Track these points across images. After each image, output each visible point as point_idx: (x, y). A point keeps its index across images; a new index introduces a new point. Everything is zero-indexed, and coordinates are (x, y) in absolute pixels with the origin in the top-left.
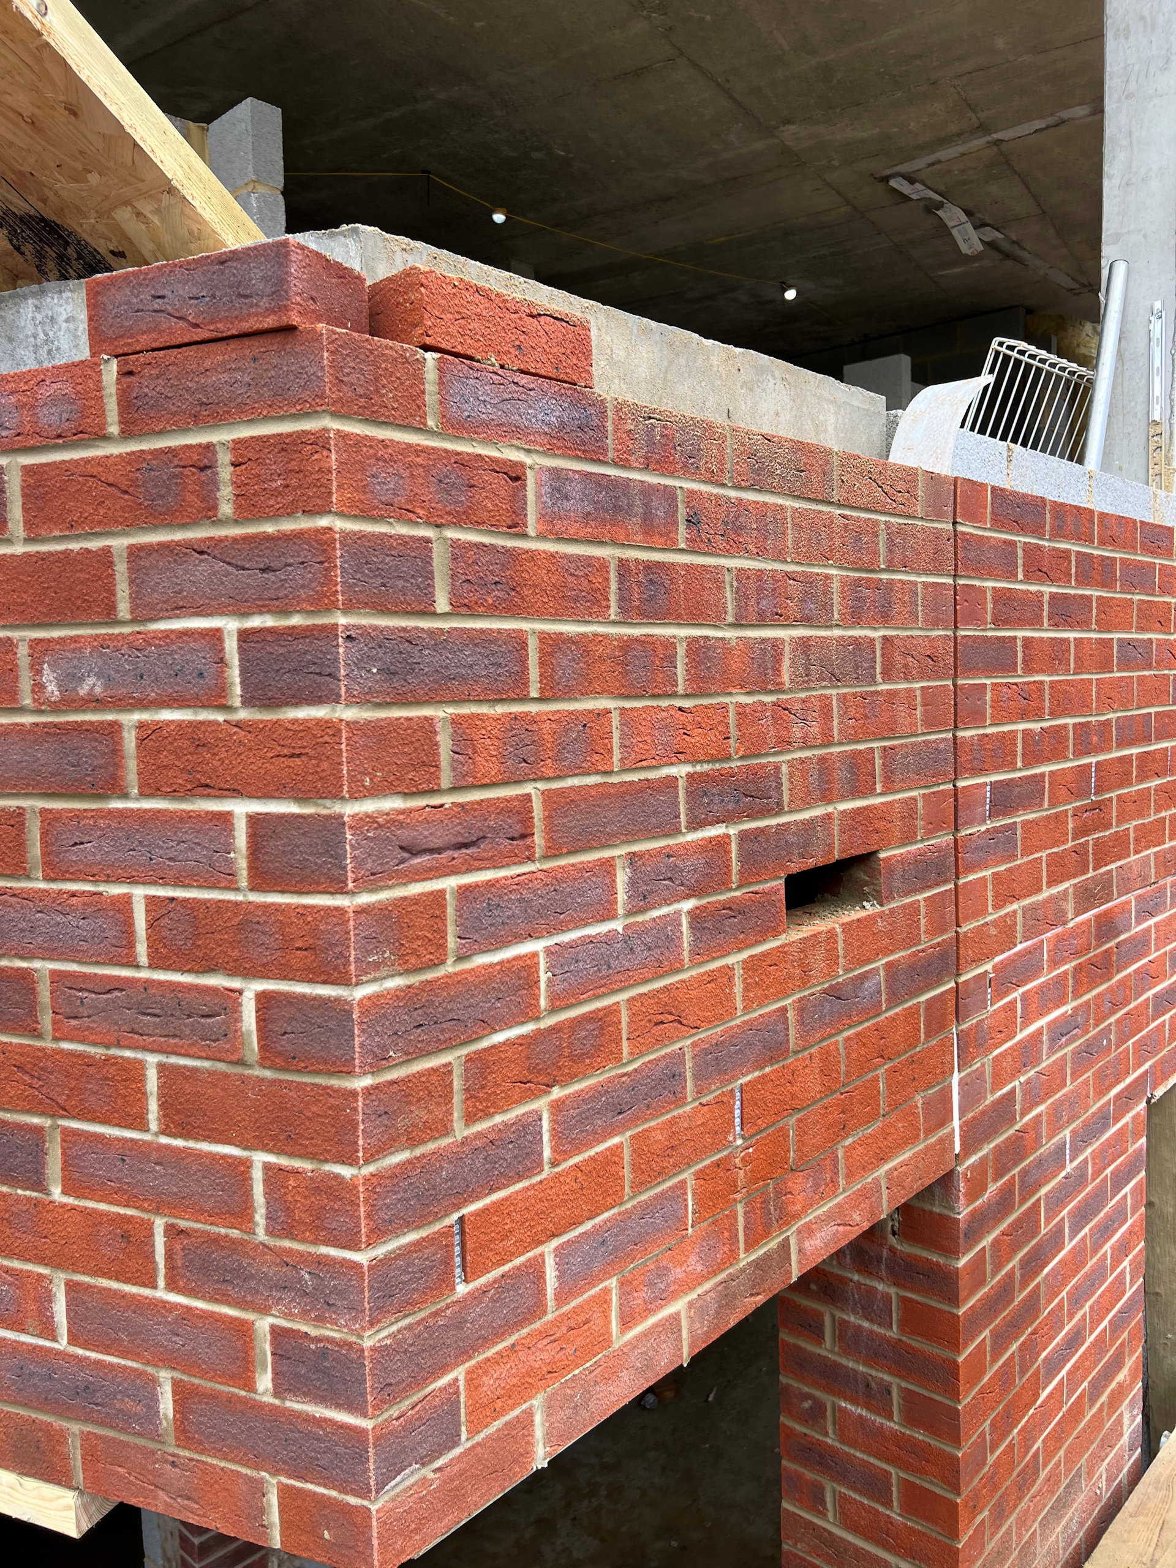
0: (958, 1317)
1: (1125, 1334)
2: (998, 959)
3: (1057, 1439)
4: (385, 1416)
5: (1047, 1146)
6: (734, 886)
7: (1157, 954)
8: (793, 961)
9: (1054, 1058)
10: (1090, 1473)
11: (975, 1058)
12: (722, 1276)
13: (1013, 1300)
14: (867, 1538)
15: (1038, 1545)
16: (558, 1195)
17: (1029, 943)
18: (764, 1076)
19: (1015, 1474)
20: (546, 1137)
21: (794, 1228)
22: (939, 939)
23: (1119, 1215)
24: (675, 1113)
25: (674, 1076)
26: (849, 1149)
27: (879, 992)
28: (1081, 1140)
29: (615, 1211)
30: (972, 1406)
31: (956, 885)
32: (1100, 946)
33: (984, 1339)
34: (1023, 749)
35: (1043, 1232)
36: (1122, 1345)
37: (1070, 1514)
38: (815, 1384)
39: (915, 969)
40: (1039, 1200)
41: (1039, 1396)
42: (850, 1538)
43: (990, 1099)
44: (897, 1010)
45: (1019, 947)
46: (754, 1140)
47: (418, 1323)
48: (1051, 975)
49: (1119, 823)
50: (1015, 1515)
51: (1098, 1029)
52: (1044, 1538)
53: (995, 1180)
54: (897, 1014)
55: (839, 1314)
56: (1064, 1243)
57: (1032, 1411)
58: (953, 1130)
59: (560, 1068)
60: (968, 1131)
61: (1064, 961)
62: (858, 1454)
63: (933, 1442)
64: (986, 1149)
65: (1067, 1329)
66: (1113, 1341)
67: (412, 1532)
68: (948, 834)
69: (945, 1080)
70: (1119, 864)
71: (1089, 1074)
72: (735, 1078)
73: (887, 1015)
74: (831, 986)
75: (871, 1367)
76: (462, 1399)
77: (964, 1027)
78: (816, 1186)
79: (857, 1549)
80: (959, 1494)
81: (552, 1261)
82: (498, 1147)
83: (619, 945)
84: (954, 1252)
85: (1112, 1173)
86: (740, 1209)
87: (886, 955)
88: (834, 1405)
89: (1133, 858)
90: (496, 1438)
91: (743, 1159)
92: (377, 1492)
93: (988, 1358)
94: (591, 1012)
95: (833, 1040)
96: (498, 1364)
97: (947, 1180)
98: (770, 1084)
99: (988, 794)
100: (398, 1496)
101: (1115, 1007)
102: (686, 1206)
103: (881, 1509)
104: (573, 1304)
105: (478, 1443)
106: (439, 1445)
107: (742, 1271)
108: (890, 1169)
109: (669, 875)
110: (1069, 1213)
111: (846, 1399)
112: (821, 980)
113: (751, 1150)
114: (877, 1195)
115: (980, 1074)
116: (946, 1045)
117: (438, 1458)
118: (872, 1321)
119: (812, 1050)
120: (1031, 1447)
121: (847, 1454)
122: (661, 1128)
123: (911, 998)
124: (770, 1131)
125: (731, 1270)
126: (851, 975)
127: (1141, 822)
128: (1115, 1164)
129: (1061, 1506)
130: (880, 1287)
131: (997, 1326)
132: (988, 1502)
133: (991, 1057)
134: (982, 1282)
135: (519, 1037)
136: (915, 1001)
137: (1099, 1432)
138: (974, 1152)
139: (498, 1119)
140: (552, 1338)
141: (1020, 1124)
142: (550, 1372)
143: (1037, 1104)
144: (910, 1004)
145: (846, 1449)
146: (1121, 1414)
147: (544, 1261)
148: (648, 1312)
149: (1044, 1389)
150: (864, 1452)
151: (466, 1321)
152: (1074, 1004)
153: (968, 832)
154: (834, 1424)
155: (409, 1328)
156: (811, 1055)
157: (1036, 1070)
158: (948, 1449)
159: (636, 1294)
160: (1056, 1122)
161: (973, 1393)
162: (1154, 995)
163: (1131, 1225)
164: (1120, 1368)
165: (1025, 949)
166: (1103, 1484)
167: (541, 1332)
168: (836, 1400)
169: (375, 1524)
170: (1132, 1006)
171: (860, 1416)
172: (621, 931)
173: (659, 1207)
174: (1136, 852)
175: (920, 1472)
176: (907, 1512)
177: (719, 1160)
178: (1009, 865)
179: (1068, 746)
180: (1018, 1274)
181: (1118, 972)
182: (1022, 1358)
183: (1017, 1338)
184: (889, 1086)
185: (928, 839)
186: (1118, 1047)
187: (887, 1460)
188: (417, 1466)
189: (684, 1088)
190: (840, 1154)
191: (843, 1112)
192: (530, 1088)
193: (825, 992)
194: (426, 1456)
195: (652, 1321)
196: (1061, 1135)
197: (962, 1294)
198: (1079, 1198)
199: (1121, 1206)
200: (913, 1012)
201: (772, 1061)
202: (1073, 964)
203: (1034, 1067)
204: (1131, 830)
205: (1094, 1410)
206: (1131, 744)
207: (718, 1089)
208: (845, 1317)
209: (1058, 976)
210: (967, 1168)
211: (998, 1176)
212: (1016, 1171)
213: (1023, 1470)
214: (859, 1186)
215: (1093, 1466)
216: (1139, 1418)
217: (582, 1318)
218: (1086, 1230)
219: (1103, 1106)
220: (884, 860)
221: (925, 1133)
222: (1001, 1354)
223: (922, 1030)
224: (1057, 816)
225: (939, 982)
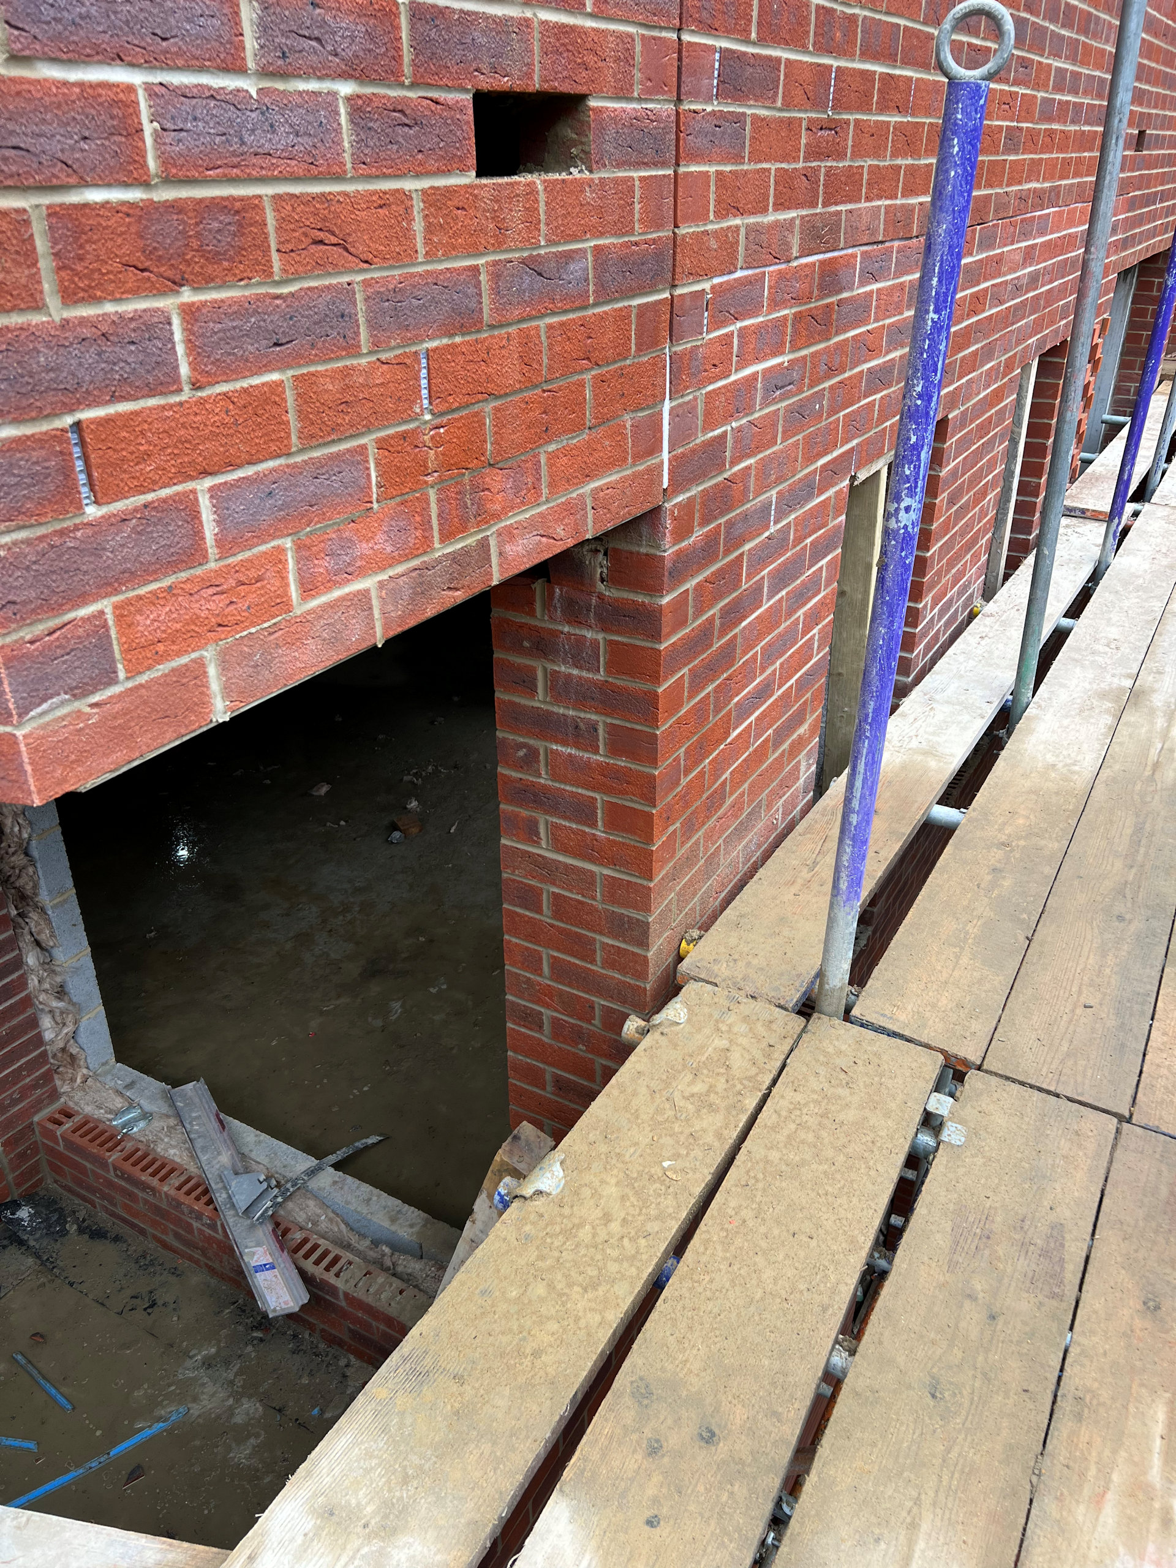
0: (660, 651)
1: (809, 695)
2: (717, 280)
3: (742, 774)
4: (14, 637)
5: (754, 503)
6: (407, 82)
7: (876, 325)
8: (484, 211)
9: (766, 411)
10: (769, 806)
11: (687, 388)
12: (415, 563)
13: (711, 645)
14: (575, 855)
15: (722, 857)
16: (205, 425)
17: (750, 272)
18: (454, 346)
19: (705, 796)
20: (180, 349)
21: (494, 529)
22: (654, 235)
23: (813, 586)
24: (348, 363)
25: (342, 316)
26: (552, 456)
27: (587, 280)
28: (788, 503)
29: (281, 461)
30: (669, 733)
31: (675, 172)
32: (822, 299)
33: (683, 675)
34: (759, 16)
35: (744, 587)
36: (805, 702)
37: (750, 836)
38: (530, 734)
39: (627, 264)
40: (742, 554)
41: (729, 735)
42: (561, 858)
43: (701, 439)
44: (606, 308)
45: (739, 274)
46: (445, 419)
47: (41, 538)
48: (771, 317)
49: (854, 156)
50: (703, 830)
51: (812, 391)
52: (727, 853)
53: (702, 524)
54: (605, 313)
55: (551, 667)
56: (761, 601)
57: (722, 746)
58: (662, 462)
59: (188, 263)
60: (678, 467)
61: (783, 304)
62: (568, 788)
63: (633, 766)
64: (695, 490)
65: (758, 680)
66: (798, 697)
67: (72, 762)
68: (669, 101)
69: (655, 405)
70: (849, 207)
71: (800, 437)
72: (418, 339)
73: (597, 310)
74: (531, 256)
75: (581, 710)
76: (113, 633)
77: (678, 349)
78: (517, 489)
79: (566, 865)
80: (655, 806)
81: (207, 502)
82: (114, 344)
83: (253, 115)
84: (657, 590)
85: (812, 543)
86: (432, 495)
87: (595, 236)
88: (546, 749)
89: (863, 205)
90: (163, 681)
91: (432, 437)
92: (20, 716)
93: (686, 694)
94: (222, 198)
95: (534, 323)
96: (154, 604)
97: (654, 513)
98: (461, 358)
99: (717, 65)
100: (48, 724)
101: (831, 372)
102: (369, 475)
103: (587, 830)
104: (240, 557)
105: (141, 686)
106: (92, 679)
107: (438, 561)
108: (596, 488)
109: (316, 33)
110: (769, 573)
111: (557, 742)
112: (520, 245)
113: (442, 430)
114: (582, 513)
115: (691, 408)
116: (657, 365)
117: (93, 693)
118: (581, 668)
119: (510, 330)
120: (720, 777)
121: (558, 789)
122: (333, 375)
123: (622, 299)
124: (464, 413)
125: (425, 558)
126: (554, 250)
127: (876, 163)
128: (815, 536)
129: (741, 831)
130: (589, 635)
131: (695, 666)
132: (681, 816)
133: (704, 392)
134: (683, 623)
135: (124, 203)
136: (626, 304)
137: (779, 773)
138: (682, 491)
139: (109, 308)
140: (218, 589)
141: (729, 473)
142: (220, 625)
143: (749, 456)
144: (620, 305)
145: (557, 785)
146: (799, 762)
147: (197, 499)
148: (331, 583)
149: (734, 729)
150: (573, 785)
151: (105, 549)
152: (791, 356)
153: (693, 107)
154: (547, 766)
155: (28, 542)
156: (509, 334)
157: (749, 419)
158: (647, 770)
159: (316, 562)
160: (764, 477)
161: (671, 722)
162: (868, 369)
163: (824, 597)
164: (801, 722)
165: (746, 277)
166: (779, 816)
167: (203, 579)
168: (548, 744)
169: (23, 748)
170: (846, 375)
171: (570, 755)
172: (255, 96)
173: (336, 469)
174: (868, 199)
175: (622, 793)
176: (610, 828)
177: (405, 432)
178: (734, 168)
179: (808, 32)
180: (717, 622)
181: (837, 334)
182: (717, 699)
183: (713, 681)
184: (596, 396)
185: (646, 100)
186: (829, 416)
187: (593, 789)
188: (67, 697)
189: (357, 334)
190: (543, 461)
191: (545, 412)
192: (149, 279)
193: (523, 261)
194: (77, 687)
195: (337, 593)
196: (768, 495)
197: (665, 630)
198: (779, 561)
199: (815, 579)
200: (622, 316)
201: (463, 330)
202: (793, 310)
203: (747, 415)
204: (865, 170)
205: (776, 755)
206: (875, 57)
207: (399, 347)
208: (557, 668)
209: (777, 319)
210: (674, 506)
211: (704, 522)
212: (722, 520)
213: (712, 795)
214: (563, 500)
215: (772, 800)
216: (814, 768)
217: (253, 574)
218: (784, 593)
219: (809, 474)
220: (594, 109)
221: (633, 458)
222: (698, 692)
223: (633, 341)
224: (790, 122)
225: (653, 290)
